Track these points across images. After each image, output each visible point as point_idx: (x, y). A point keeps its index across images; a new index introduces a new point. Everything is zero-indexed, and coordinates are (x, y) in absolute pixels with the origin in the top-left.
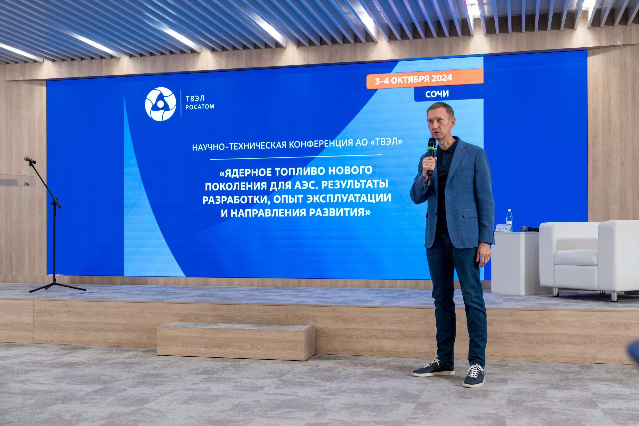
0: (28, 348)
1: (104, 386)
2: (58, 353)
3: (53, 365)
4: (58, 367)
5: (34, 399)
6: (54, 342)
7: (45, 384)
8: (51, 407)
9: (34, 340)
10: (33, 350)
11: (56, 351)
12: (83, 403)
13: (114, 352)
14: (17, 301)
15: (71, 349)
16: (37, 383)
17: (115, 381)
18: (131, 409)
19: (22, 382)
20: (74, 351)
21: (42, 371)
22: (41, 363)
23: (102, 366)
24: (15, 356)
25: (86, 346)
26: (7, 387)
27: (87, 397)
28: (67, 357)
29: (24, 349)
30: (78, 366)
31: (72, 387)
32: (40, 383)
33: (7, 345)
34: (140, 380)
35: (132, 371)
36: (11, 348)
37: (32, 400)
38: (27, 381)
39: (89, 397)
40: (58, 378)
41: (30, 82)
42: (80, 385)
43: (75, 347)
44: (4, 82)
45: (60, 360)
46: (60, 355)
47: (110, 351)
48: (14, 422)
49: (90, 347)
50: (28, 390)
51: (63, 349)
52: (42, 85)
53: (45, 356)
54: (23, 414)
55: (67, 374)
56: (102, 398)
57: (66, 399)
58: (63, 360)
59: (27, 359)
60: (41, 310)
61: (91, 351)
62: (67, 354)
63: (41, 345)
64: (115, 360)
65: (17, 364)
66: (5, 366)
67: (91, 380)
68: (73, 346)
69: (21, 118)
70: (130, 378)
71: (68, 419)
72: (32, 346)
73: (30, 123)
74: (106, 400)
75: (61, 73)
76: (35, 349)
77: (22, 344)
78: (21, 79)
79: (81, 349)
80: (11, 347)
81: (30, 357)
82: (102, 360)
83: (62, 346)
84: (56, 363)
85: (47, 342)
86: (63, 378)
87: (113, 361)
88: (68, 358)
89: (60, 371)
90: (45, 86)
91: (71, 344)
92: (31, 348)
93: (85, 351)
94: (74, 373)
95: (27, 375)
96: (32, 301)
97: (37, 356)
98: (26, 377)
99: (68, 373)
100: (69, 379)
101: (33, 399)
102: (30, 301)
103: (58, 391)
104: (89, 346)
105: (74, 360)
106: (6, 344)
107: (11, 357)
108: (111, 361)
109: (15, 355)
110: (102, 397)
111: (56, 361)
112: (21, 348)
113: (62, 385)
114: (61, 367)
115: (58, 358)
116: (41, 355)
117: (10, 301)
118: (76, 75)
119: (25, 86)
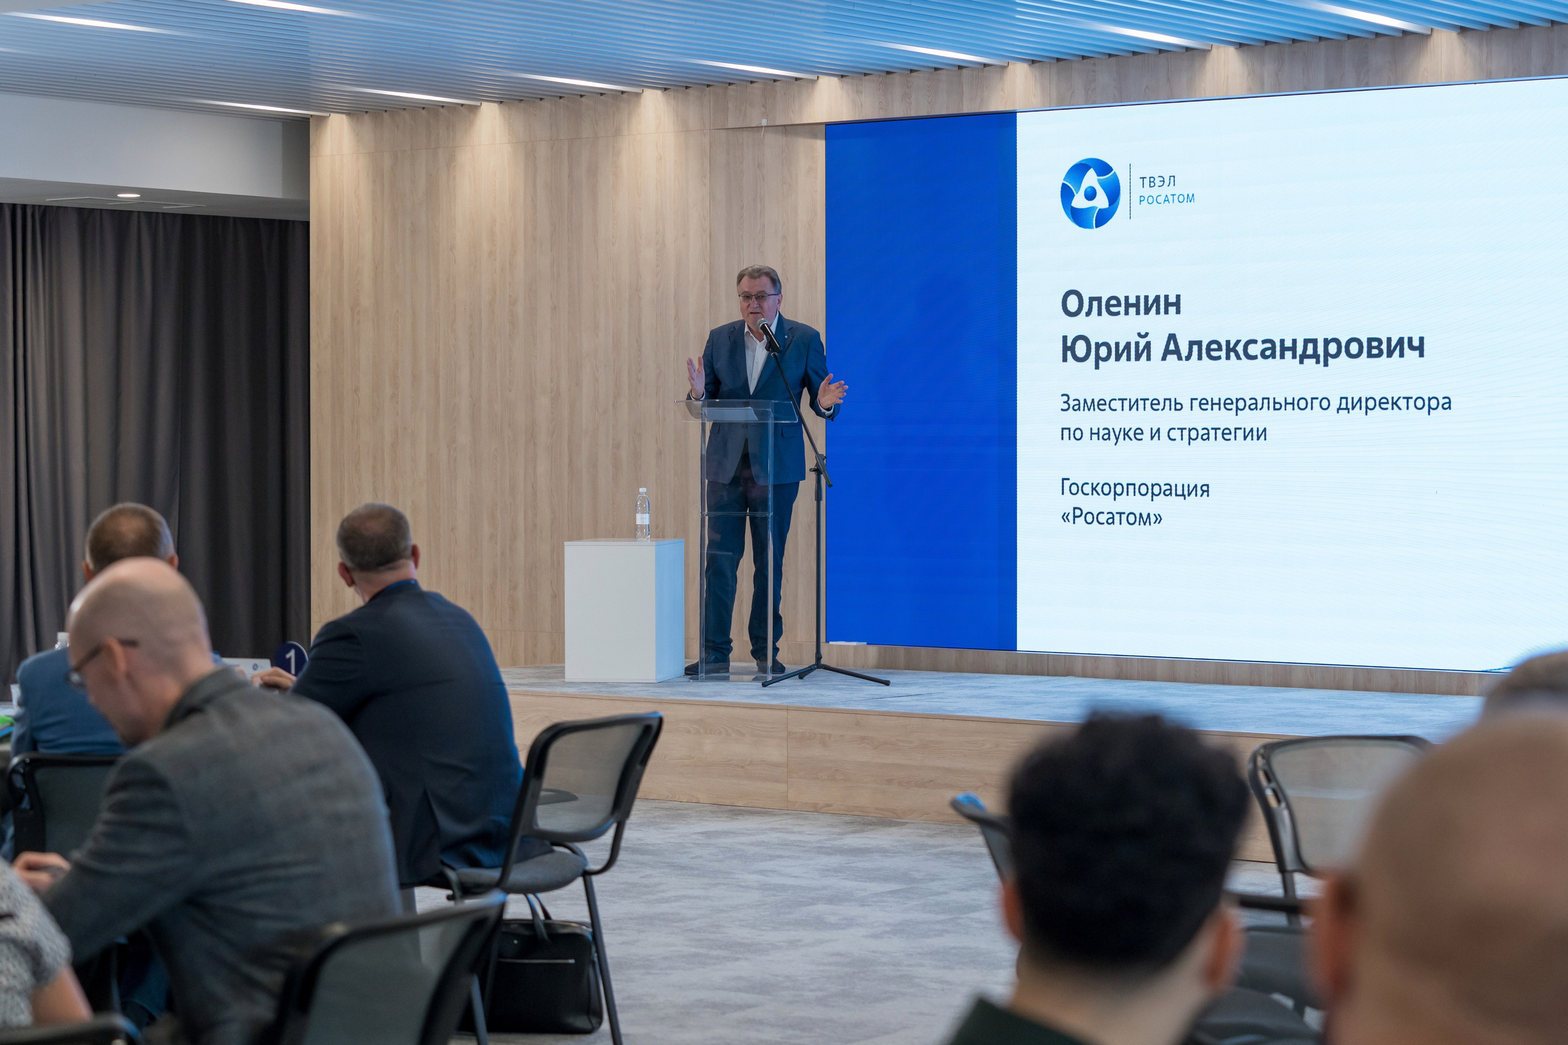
0: (776, 818)
1: (909, 886)
2: (837, 830)
3: (822, 850)
4: (830, 854)
5: (781, 895)
6: (831, 808)
7: (803, 877)
8: (808, 907)
9: (788, 802)
10: (784, 822)
11: (832, 826)
12: (863, 905)
13: (954, 835)
14: (754, 711)
15: (864, 824)
16: (789, 876)
17: (933, 880)
18: (941, 917)
19: (762, 872)
20: (871, 827)
21: (798, 858)
22: (798, 846)
23: (919, 856)
24: (749, 832)
25: (899, 820)
26: (734, 879)
27: (873, 899)
28: (853, 837)
29: (767, 819)
30: (871, 855)
31: (850, 884)
32: (793, 875)
33: (731, 811)
34: (980, 882)
35: (973, 867)
36: (740, 817)
37: (776, 898)
38: (770, 871)
39: (875, 899)
40: (828, 870)
41: (786, 130)
42: (865, 882)
43: (874, 820)
44: (723, 131)
45: (837, 843)
46: (840, 834)
47: (947, 831)
48: (747, 920)
49: (907, 823)
50: (770, 884)
51: (848, 823)
52: (815, 136)
53: (809, 834)
54: (762, 913)
55: (846, 865)
56: (899, 902)
57: (833, 900)
58: (842, 843)
59: (773, 837)
60: (803, 732)
61: (905, 830)
62: (854, 832)
63: (803, 814)
64: (949, 848)
65: (752, 844)
66: (729, 846)
67: (888, 876)
68: (870, 818)
69: (764, 226)
70: (964, 877)
71: (833, 922)
72: (784, 814)
73: (784, 238)
74: (904, 904)
75: (862, 105)
76: (790, 821)
77: (764, 810)
78: (764, 122)
79: (886, 826)
80: (740, 814)
81: (779, 834)
82: (923, 847)
83: (847, 818)
84: (828, 847)
85: (816, 809)
86: (836, 871)
87: (944, 849)
88: (854, 840)
89: (835, 861)
90: (822, 139)
91: (866, 814)
92: (781, 819)
93: (894, 830)
94: (860, 865)
95: (771, 863)
96: (785, 713)
97: (793, 832)
98: (769, 865)
99: (847, 863)
100: (848, 873)
101: (778, 896)
102: (780, 712)
103: (824, 888)
104: (906, 821)
105: (864, 844)
106: (729, 808)
107: (741, 833)
108: (939, 850)
109: (748, 830)
110: (899, 900)
111: (828, 844)
112: (762, 818)
113: (831, 881)
114: (836, 854)
115: (835, 839)
116: (800, 833)
117: (738, 710)
118: (898, 110)
119: (772, 140)
